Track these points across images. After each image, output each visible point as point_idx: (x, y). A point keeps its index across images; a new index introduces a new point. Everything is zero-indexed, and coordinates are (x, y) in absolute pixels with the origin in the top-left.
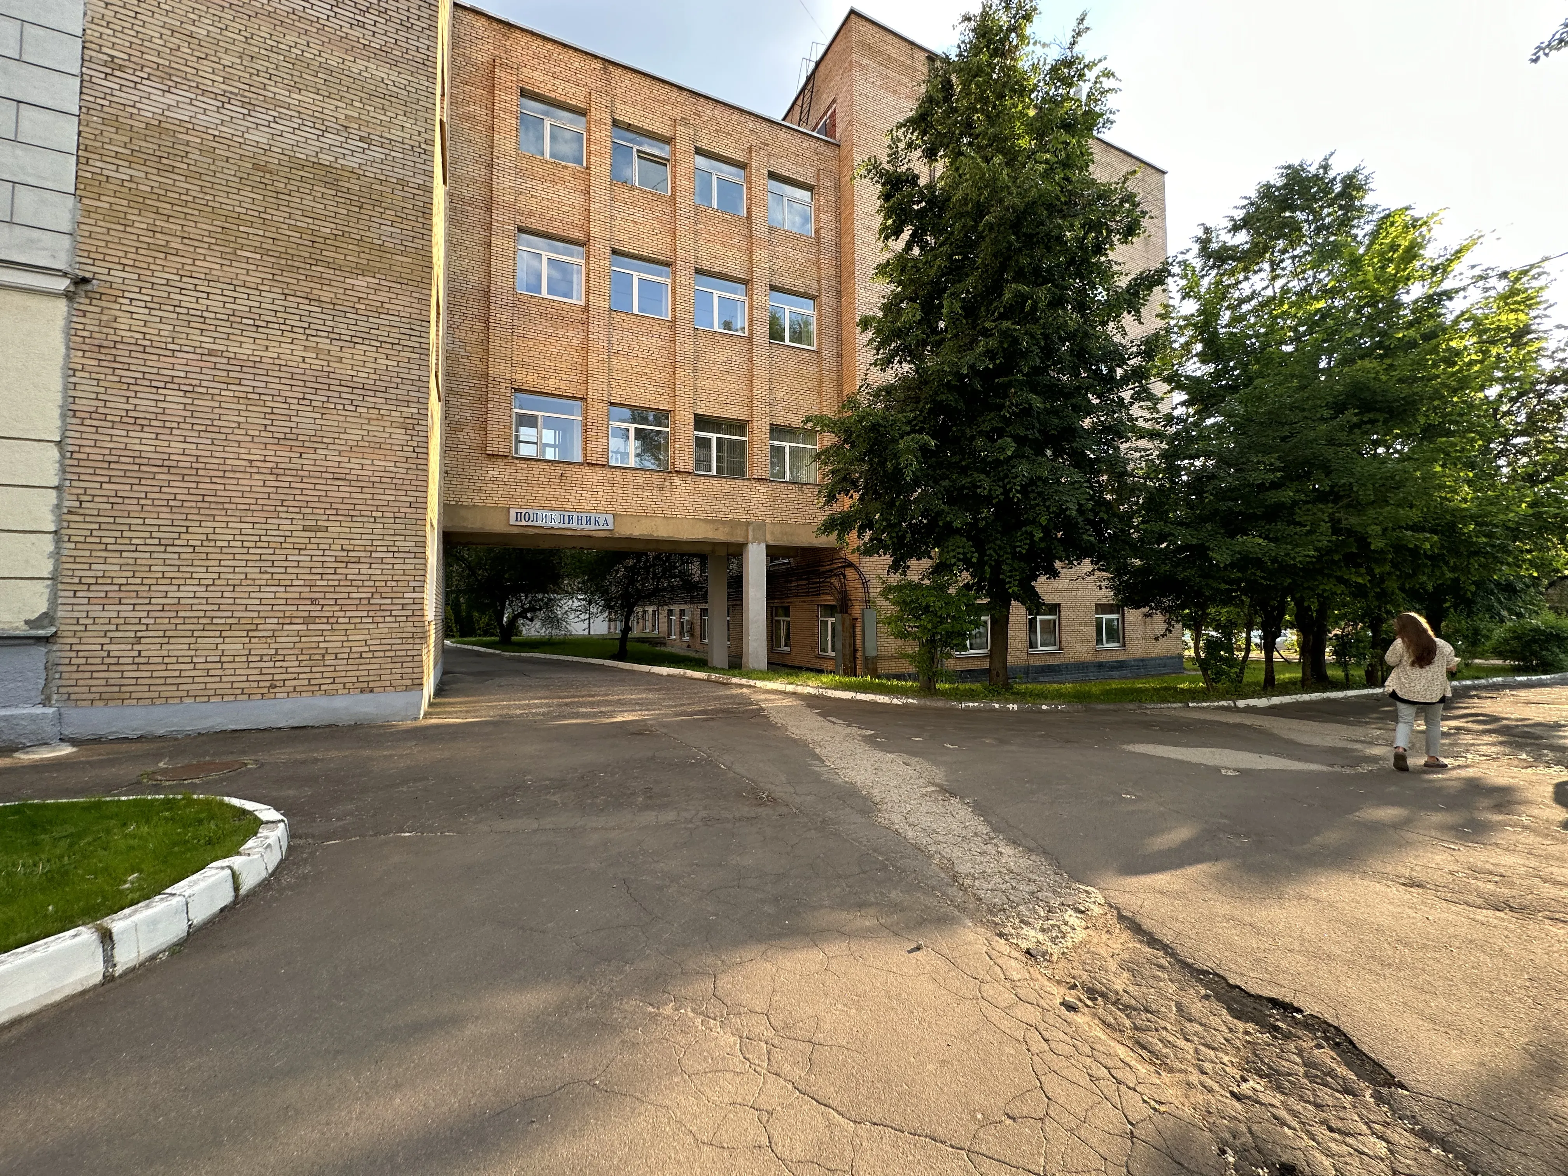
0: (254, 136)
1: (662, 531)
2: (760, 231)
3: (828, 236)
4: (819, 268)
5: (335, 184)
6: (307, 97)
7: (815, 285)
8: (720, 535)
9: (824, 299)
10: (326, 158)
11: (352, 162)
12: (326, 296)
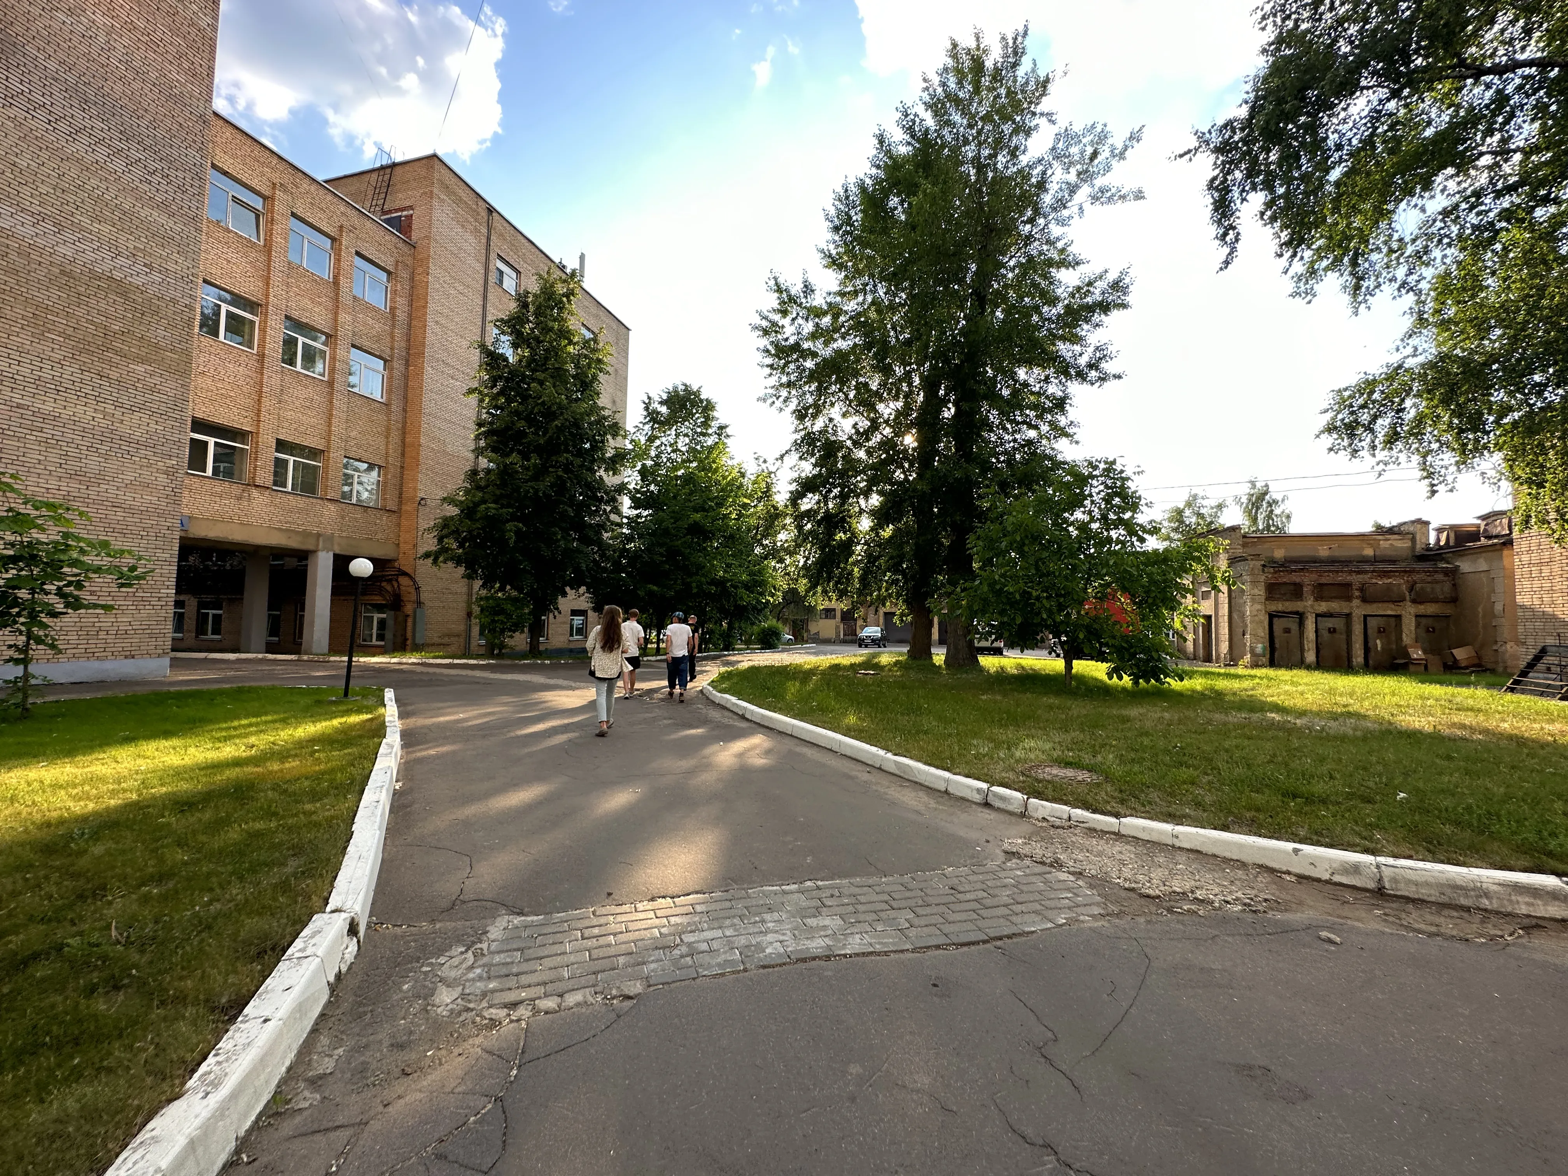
0: (61, 249)
1: (237, 535)
2: (345, 298)
3: (402, 315)
4: (392, 337)
5: (124, 295)
6: (106, 228)
7: (388, 351)
8: (294, 543)
9: (395, 364)
10: (117, 275)
11: (138, 281)
12: (114, 375)
